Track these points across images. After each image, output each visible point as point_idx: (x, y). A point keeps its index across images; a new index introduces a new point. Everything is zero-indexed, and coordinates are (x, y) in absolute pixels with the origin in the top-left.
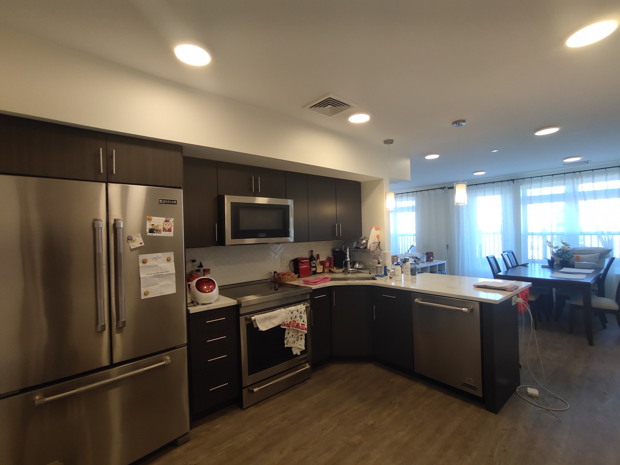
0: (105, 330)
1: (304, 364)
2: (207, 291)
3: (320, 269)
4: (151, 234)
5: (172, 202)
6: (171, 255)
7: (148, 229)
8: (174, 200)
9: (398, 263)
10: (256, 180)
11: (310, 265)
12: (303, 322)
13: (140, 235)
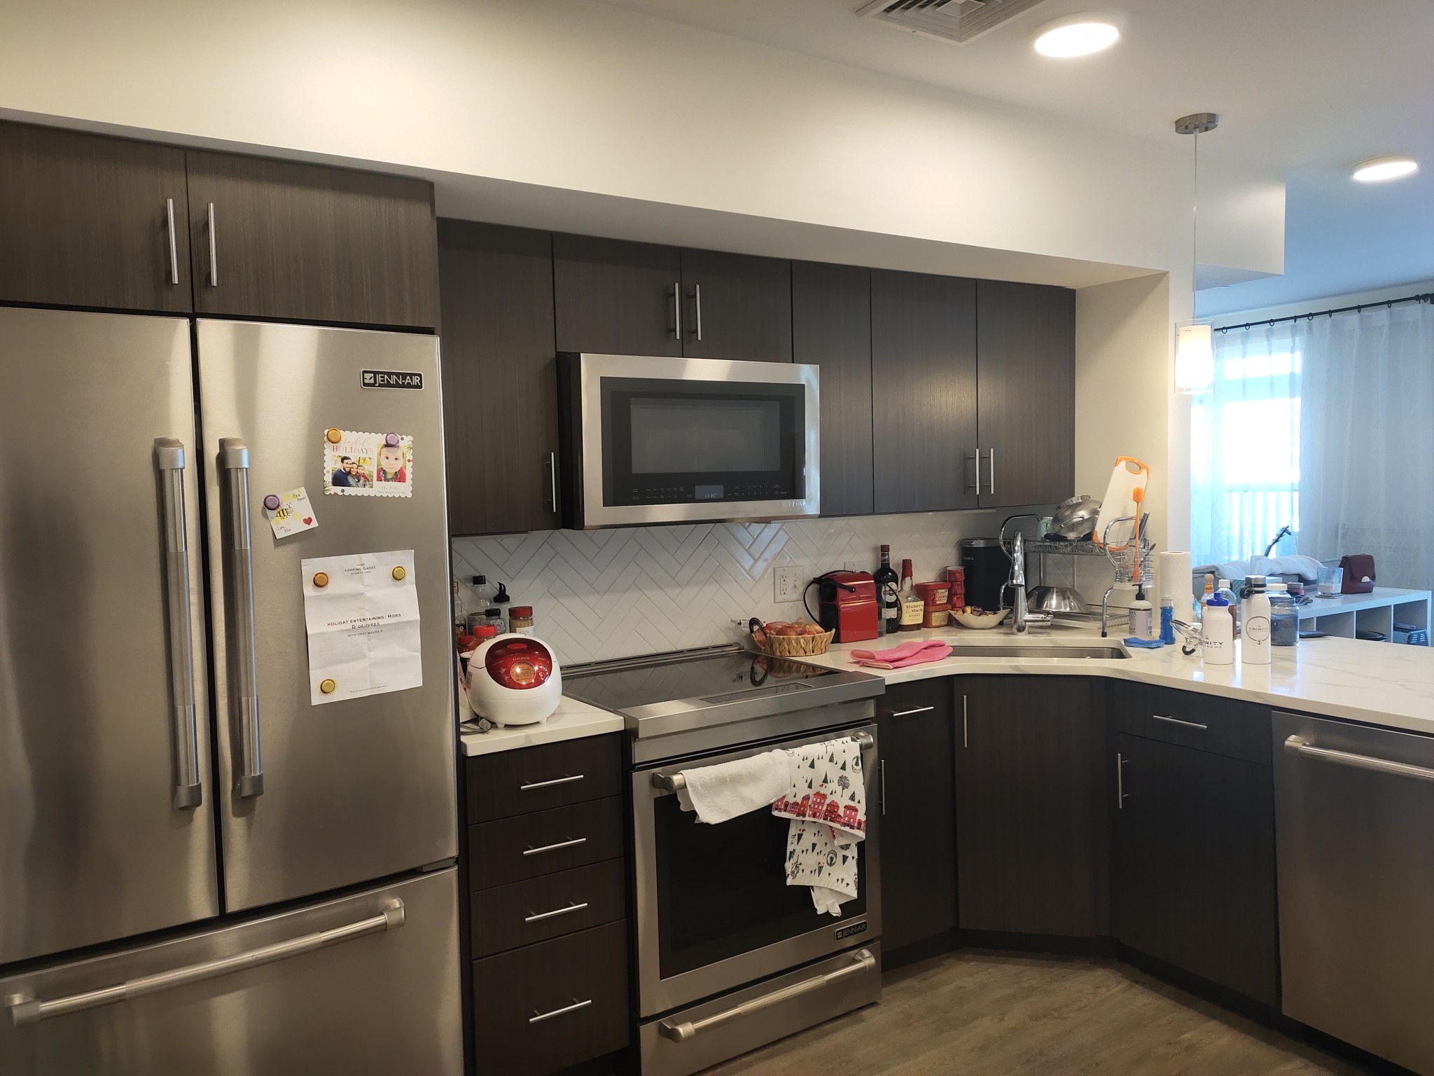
0: (200, 804)
1: (856, 951)
2: (524, 683)
3: (912, 612)
4: (338, 490)
5: (407, 381)
6: (405, 559)
7: (328, 472)
8: (411, 375)
9: (1217, 595)
10: (688, 297)
11: (879, 599)
12: (852, 798)
13: (303, 492)
